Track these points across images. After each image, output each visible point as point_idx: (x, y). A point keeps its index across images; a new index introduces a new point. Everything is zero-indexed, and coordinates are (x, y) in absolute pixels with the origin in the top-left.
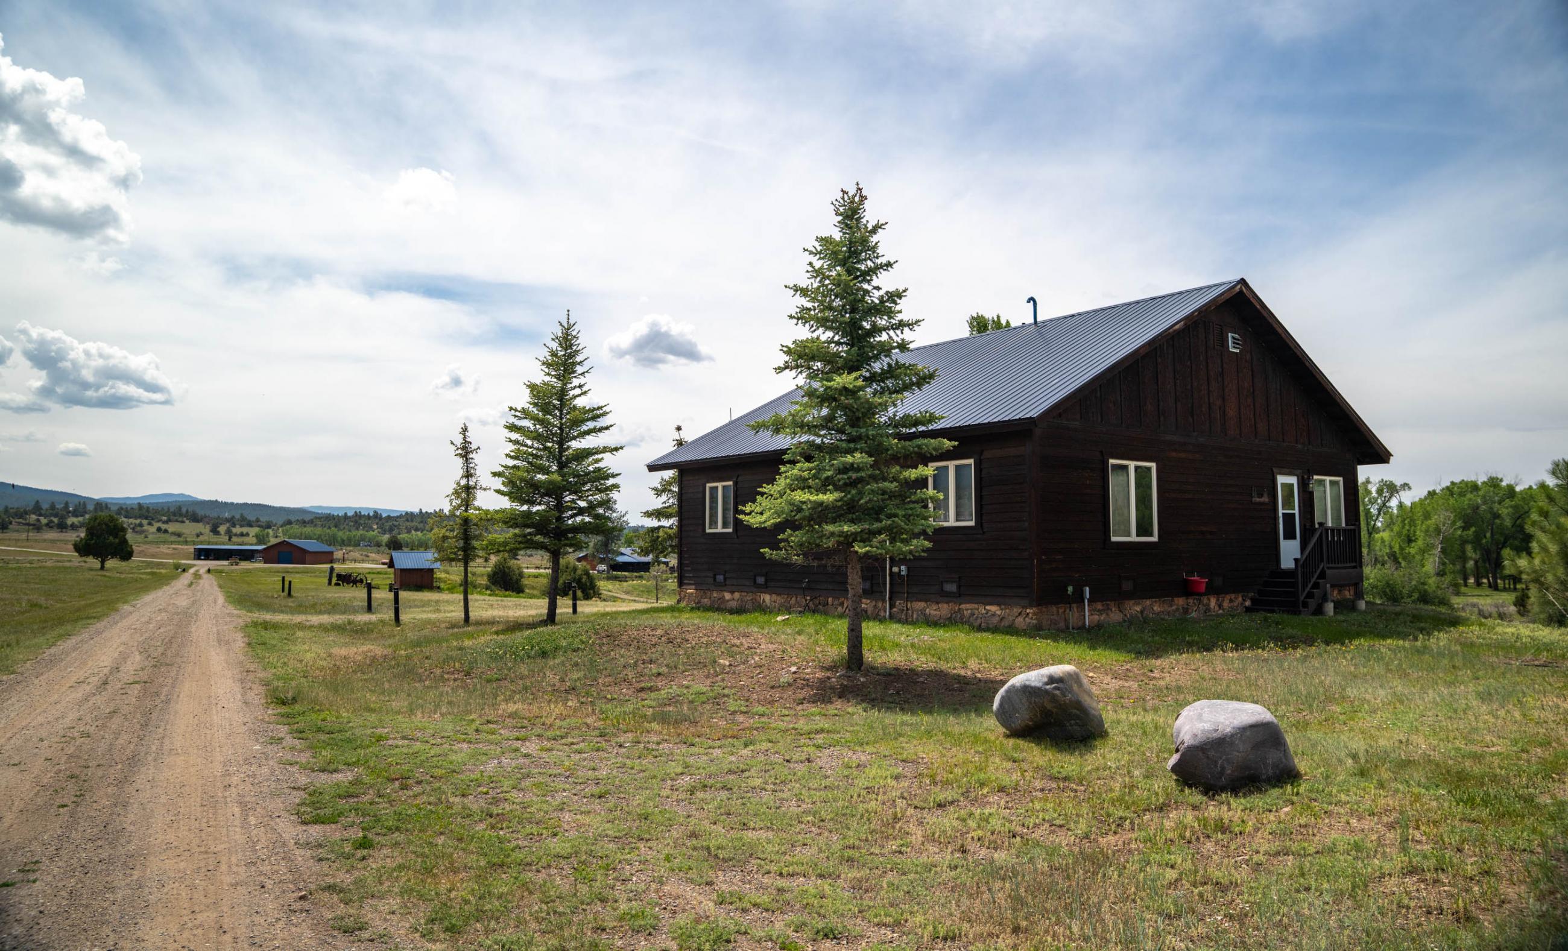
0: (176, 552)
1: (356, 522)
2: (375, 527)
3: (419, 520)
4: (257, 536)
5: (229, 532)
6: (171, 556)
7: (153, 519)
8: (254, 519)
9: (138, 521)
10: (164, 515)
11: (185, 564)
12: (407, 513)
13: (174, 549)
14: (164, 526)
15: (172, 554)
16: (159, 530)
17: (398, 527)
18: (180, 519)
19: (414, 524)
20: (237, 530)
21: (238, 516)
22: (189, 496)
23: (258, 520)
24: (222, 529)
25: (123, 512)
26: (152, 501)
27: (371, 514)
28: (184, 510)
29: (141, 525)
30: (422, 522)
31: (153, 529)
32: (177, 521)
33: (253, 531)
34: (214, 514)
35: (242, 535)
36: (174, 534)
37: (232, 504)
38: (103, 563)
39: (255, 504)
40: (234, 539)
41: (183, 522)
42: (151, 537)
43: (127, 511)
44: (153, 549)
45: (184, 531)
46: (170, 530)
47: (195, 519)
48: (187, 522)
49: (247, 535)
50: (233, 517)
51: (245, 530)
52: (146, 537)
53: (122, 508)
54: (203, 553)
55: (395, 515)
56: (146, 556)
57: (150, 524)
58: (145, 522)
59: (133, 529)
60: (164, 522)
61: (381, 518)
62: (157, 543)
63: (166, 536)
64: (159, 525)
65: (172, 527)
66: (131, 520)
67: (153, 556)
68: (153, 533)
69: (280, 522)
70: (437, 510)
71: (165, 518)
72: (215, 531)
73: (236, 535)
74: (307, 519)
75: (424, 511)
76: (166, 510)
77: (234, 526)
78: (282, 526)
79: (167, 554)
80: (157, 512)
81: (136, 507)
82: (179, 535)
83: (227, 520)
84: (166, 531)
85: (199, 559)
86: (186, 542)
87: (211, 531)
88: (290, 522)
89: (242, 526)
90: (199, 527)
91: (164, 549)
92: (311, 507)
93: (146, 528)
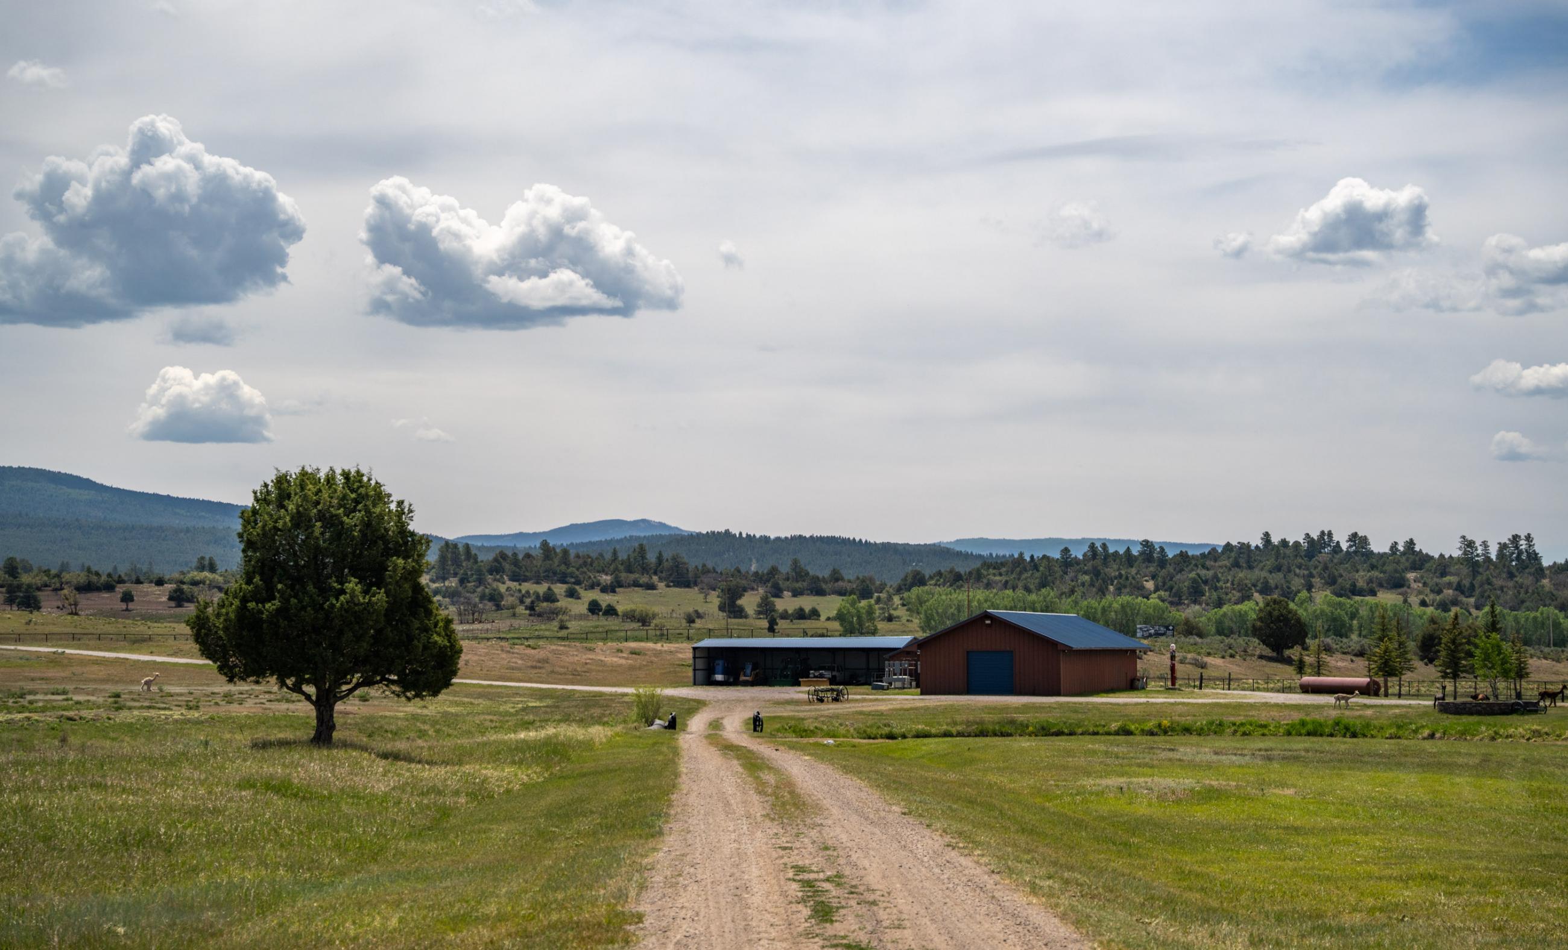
0: (639, 660)
1: (1096, 573)
2: (1150, 585)
3: (1270, 563)
4: (840, 617)
5: (766, 609)
6: (626, 676)
7: (578, 582)
8: (826, 573)
9: (542, 588)
10: (603, 571)
11: (671, 699)
12: (1228, 547)
13: (634, 652)
14: (605, 599)
15: (631, 668)
16: (594, 608)
17: (1213, 583)
18: (644, 579)
19: (1258, 574)
20: (786, 603)
21: (785, 568)
22: (662, 525)
23: (836, 577)
24: (749, 602)
25: (507, 566)
26: (577, 540)
27: (1135, 551)
28: (651, 558)
29: (550, 597)
30: (1278, 569)
31: (580, 607)
32: (636, 584)
33: (830, 605)
34: (724, 565)
35: (801, 615)
36: (630, 616)
37: (765, 539)
38: (324, 704)
39: (821, 539)
40: (782, 624)
41: (651, 587)
42: (574, 626)
43: (516, 562)
44: (574, 655)
45: (656, 609)
46: (620, 609)
47: (680, 578)
48: (661, 585)
49: (815, 614)
50: (774, 571)
51: (807, 602)
52: (563, 627)
53: (503, 556)
54: (720, 664)
55: (1197, 553)
56: (554, 676)
57: (572, 594)
58: (559, 589)
59: (531, 608)
60: (604, 590)
61: (1163, 562)
62: (585, 637)
63: (611, 623)
64: (594, 595)
65: (625, 601)
66: (526, 586)
67: (577, 675)
68: (581, 617)
69: (893, 583)
70: (1315, 535)
71: (606, 579)
72: (732, 609)
73: (785, 616)
74: (962, 568)
75: (1275, 540)
76: (608, 556)
77: (778, 593)
78: (899, 590)
79: (614, 669)
80: (587, 562)
81: (537, 553)
82: (644, 620)
83: (760, 579)
84: (611, 611)
85: (710, 682)
86: (663, 636)
87: (722, 608)
88: (919, 580)
89: (796, 593)
90: (690, 599)
91: (605, 653)
92: (958, 542)
93: (563, 603)
